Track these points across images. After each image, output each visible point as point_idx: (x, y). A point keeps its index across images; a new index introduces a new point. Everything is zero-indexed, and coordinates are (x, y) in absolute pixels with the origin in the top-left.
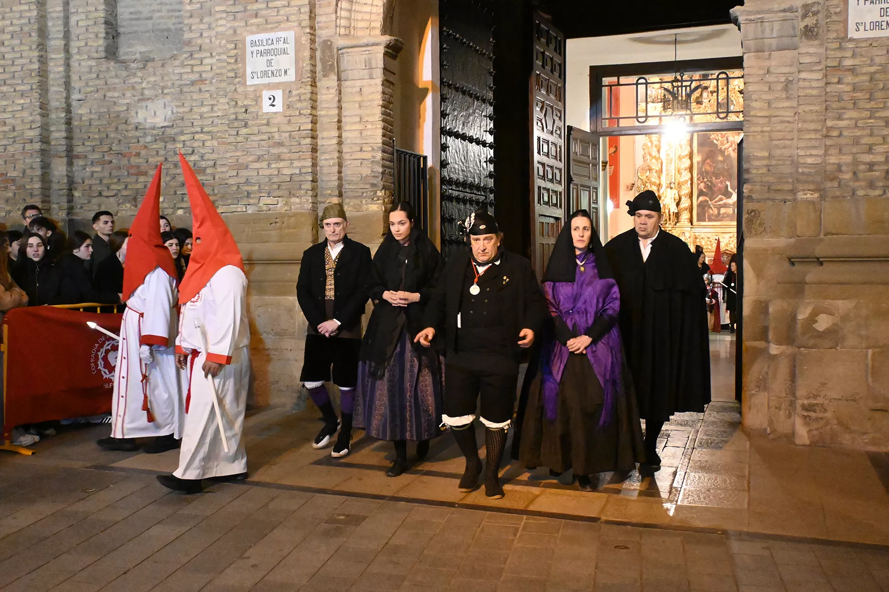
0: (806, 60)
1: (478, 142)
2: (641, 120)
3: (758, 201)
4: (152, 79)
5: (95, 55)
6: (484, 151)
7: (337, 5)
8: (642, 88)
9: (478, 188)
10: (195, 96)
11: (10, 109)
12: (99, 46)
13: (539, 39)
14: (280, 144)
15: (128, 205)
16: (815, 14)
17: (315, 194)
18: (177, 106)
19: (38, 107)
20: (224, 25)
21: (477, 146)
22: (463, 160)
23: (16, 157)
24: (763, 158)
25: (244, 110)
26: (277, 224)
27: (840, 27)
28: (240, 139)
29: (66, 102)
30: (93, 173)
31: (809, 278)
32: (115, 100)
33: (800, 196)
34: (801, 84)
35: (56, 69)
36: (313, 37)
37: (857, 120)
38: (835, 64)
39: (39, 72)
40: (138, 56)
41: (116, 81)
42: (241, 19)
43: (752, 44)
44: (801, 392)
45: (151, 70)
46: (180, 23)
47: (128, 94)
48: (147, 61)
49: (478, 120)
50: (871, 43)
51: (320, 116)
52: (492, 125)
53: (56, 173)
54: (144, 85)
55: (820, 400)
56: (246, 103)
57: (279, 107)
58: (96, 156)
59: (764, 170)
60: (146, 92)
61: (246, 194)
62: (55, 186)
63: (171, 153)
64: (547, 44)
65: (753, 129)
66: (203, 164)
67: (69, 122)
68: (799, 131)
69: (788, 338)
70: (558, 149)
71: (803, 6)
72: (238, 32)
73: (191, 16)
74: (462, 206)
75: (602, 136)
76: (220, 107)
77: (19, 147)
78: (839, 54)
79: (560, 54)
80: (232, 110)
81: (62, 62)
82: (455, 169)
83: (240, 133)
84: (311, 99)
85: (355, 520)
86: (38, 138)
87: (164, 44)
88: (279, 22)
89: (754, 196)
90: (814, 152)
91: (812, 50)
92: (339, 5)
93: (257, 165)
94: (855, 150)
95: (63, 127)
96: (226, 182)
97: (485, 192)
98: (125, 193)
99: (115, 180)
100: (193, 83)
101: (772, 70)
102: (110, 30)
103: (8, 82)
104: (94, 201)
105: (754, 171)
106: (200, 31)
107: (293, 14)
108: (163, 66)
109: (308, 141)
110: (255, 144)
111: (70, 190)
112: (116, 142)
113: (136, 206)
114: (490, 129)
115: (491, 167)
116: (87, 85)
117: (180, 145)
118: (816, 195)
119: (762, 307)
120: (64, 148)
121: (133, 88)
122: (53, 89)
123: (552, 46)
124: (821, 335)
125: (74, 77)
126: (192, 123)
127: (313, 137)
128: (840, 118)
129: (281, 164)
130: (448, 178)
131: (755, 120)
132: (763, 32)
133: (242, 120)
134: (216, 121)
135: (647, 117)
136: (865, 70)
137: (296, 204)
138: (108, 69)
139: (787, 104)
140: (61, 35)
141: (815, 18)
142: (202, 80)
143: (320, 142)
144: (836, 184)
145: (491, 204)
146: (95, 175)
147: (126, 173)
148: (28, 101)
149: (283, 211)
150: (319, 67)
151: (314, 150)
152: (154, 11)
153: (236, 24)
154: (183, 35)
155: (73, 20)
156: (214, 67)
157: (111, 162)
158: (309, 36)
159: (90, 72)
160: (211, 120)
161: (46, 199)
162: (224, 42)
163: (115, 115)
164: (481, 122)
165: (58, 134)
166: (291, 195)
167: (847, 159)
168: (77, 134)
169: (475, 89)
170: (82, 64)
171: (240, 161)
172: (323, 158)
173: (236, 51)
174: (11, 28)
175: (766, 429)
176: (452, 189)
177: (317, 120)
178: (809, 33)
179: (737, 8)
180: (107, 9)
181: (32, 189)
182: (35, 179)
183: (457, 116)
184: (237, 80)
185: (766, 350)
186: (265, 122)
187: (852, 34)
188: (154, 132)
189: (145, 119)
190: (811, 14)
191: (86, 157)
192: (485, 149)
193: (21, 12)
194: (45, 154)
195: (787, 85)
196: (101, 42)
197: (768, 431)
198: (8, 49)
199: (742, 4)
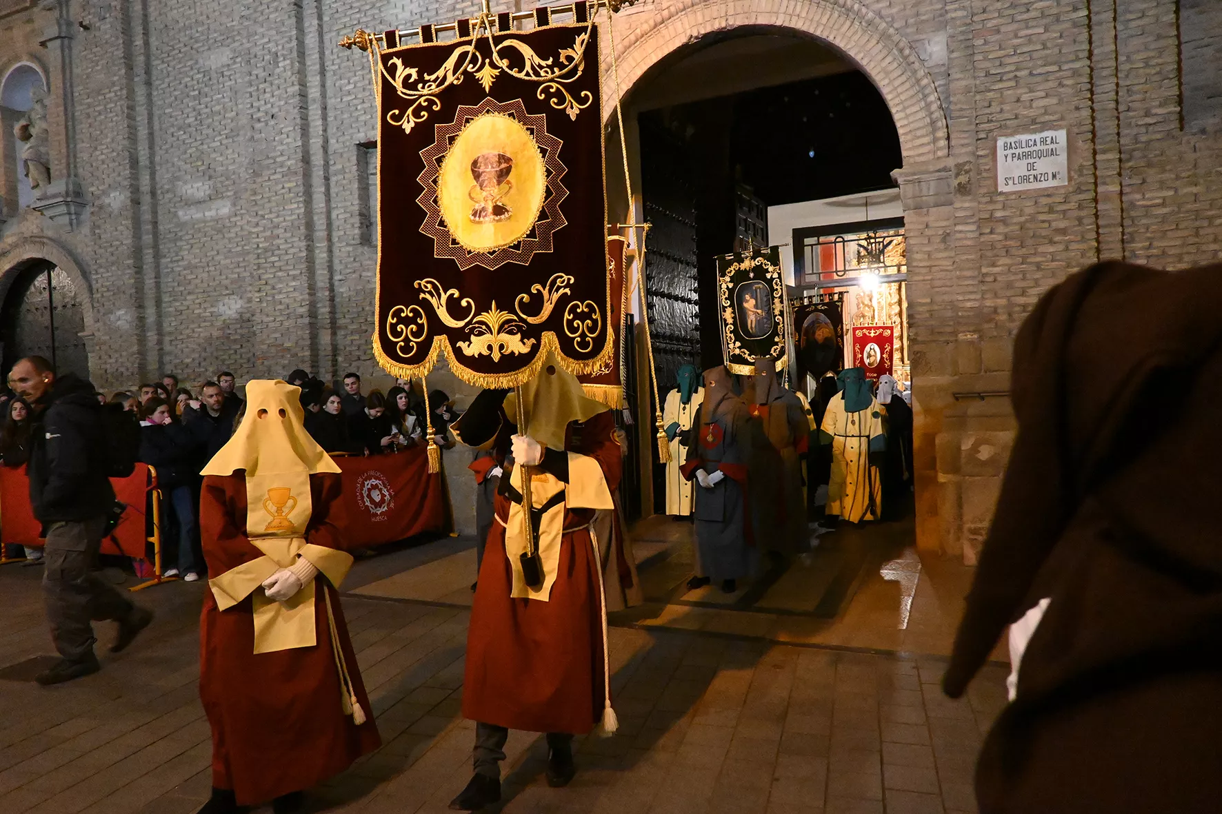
0: (960, 214)
1: (683, 300)
2: (840, 274)
3: (924, 342)
5: (353, 242)
6: (689, 308)
8: (839, 246)
9: (685, 340)
11: (285, 291)
12: (355, 234)
13: (741, 208)
16: (967, 172)
19: (307, 287)
21: (682, 303)
22: (670, 316)
23: (291, 330)
24: (924, 304)
27: (989, 182)
29: (329, 283)
30: (352, 341)
31: (971, 412)
32: (368, 279)
33: (961, 337)
34: (958, 236)
35: (321, 256)
37: (1010, 266)
38: (987, 216)
39: (307, 258)
41: (370, 263)
43: (910, 202)
44: (967, 517)
49: (683, 281)
50: (1019, 194)
52: (696, 285)
53: (322, 342)
58: (354, 327)
59: (927, 315)
62: (322, 353)
64: (749, 211)
67: (332, 299)
68: (958, 278)
69: (955, 469)
71: (956, 165)
74: (670, 357)
75: (806, 289)
77: (292, 321)
78: (991, 207)
79: (762, 220)
81: (325, 249)
82: (661, 324)
86: (307, 314)
89: (919, 338)
90: (972, 297)
91: (967, 205)
94: (1009, 293)
95: (328, 303)
97: (691, 343)
101: (931, 225)
102: (363, 221)
103: (283, 268)
104: (354, 364)
105: (918, 316)
111: (335, 356)
114: (695, 288)
115: (697, 322)
116: (346, 267)
118: (976, 336)
119: (930, 439)
120: (329, 321)
122: (319, 272)
123: (754, 214)
124: (984, 464)
125: (336, 261)
128: (994, 265)
130: (655, 333)
131: (917, 270)
132: (921, 190)
135: (845, 271)
136: (1015, 220)
138: (362, 252)
139: (945, 254)
140: (325, 227)
141: (968, 176)
144: (992, 325)
145: (698, 354)
146: (354, 343)
148: (299, 283)
155: (334, 216)
159: (349, 256)
161: (315, 363)
163: (369, 291)
164: (686, 282)
165: (324, 310)
167: (1002, 302)
168: (339, 309)
169: (678, 254)
170: (342, 251)
174: (284, 224)
175: (936, 551)
176: (659, 342)
178: (962, 189)
179: (897, 170)
180: (360, 203)
181: (304, 356)
182: (306, 348)
185: (936, 477)
187: (1002, 188)
190: (963, 172)
191: (346, 327)
192: (690, 306)
193: (291, 210)
194: (314, 328)
195: (945, 237)
196: (357, 231)
197: (940, 554)
198: (283, 241)
199: (901, 167)
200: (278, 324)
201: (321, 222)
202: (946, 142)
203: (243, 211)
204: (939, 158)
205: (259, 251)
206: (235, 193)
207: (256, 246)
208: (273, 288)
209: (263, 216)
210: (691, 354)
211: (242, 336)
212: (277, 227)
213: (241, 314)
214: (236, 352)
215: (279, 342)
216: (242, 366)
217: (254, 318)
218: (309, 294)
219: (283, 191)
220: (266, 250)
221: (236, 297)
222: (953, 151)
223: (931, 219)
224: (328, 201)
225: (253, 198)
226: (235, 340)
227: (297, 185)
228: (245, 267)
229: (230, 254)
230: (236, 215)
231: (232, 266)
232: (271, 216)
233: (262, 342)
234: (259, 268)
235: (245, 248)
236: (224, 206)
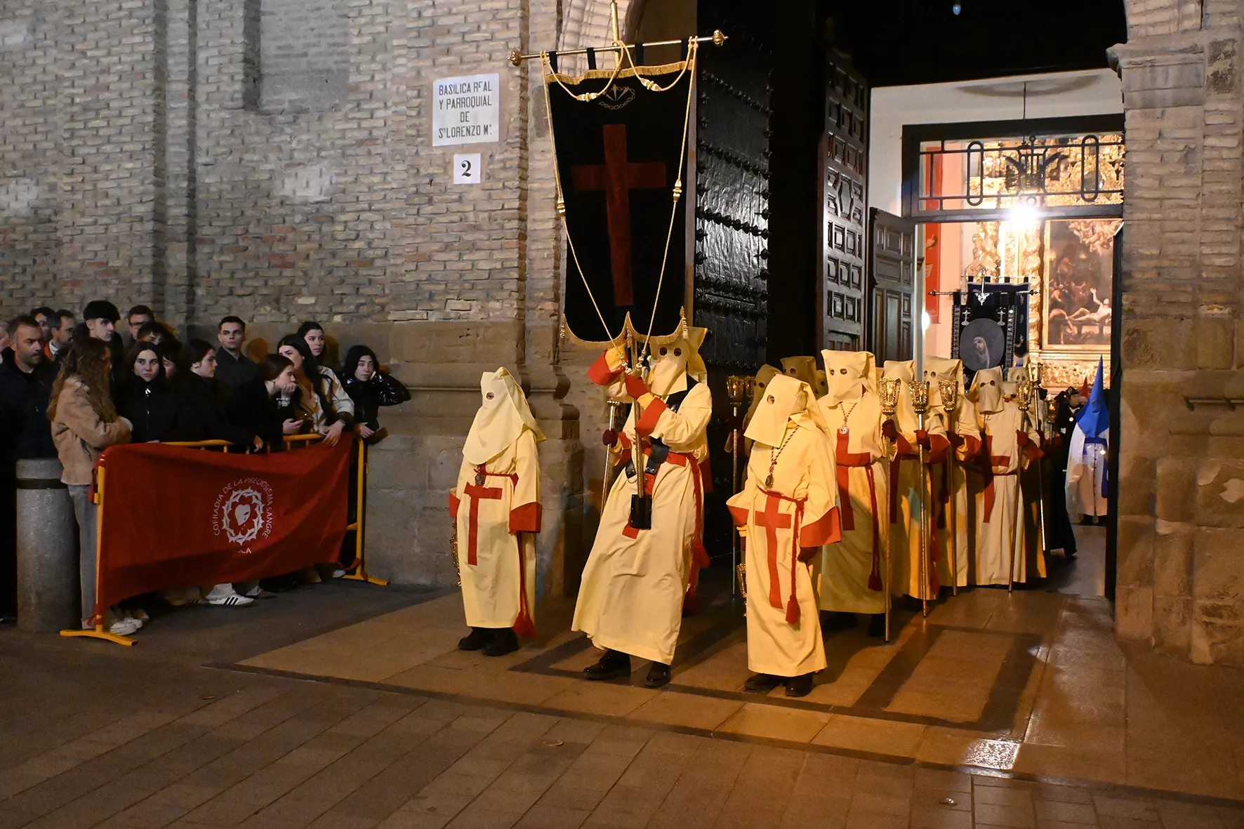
0: (1213, 120)
1: (747, 228)
2: (973, 201)
3: (1144, 317)
4: (304, 137)
5: (231, 104)
6: (754, 241)
7: (558, 38)
8: (975, 157)
9: (745, 291)
10: (362, 161)
11: (114, 176)
12: (235, 92)
13: (833, 86)
14: (476, 228)
15: (268, 308)
16: (1228, 56)
17: (522, 298)
18: (337, 175)
19: (152, 172)
20: (403, 66)
21: (745, 234)
22: (726, 254)
23: (122, 240)
24: (1151, 257)
25: (427, 180)
26: (469, 337)
28: (421, 220)
29: (189, 167)
30: (221, 263)
31: (1215, 427)
32: (253, 164)
33: (1204, 311)
34: (1207, 154)
35: (177, 122)
36: (525, 82)
39: (154, 126)
40: (286, 105)
41: (257, 139)
42: (428, 57)
43: (1137, 97)
44: (1201, 587)
45: (303, 125)
46: (344, 62)
47: (272, 157)
48: (299, 113)
49: (748, 199)
51: (531, 190)
52: (766, 206)
53: (172, 263)
54: (294, 145)
55: (1228, 601)
56: (431, 171)
57: (476, 177)
58: (227, 240)
59: (1152, 274)
60: (296, 155)
61: (427, 295)
62: (171, 280)
63: (327, 238)
64: (845, 94)
65: (1137, 216)
66: (370, 254)
67: (192, 194)
68: (1205, 219)
69: (1184, 513)
70: (858, 240)
71: (1211, 44)
72: (423, 73)
73: (360, 52)
74: (723, 318)
75: (919, 222)
76: (396, 176)
77: (124, 226)
79: (862, 108)
80: (412, 181)
81: (185, 113)
82: (714, 264)
83: (421, 212)
84: (519, 167)
85: (571, 751)
86: (150, 216)
87: (322, 90)
88: (479, 62)
89: (1138, 310)
90: (1224, 250)
91: (1223, 106)
92: (561, 39)
93: (443, 256)
95: (185, 201)
96: (400, 278)
97: (754, 298)
98: (264, 291)
99: (251, 274)
100: (360, 143)
101: (1166, 133)
102: (250, 71)
103: (114, 139)
104: (223, 301)
105: (1138, 275)
106: (371, 73)
107: (498, 51)
108: (320, 119)
109: (515, 224)
110: (442, 228)
111: (191, 286)
112: (255, 222)
113: (279, 310)
114: (764, 211)
115: (764, 264)
116: (218, 144)
117: (340, 228)
118: (1227, 311)
119: (1146, 467)
120: (185, 228)
121: (280, 149)
122: (172, 149)
123: (851, 98)
124: (1232, 509)
125: (201, 133)
126: (358, 198)
127: (522, 219)
129: (477, 256)
130: (704, 278)
131: (1141, 203)
132: (1154, 79)
133: (426, 195)
134: (390, 195)
135: (982, 196)
137: (495, 310)
138: (246, 122)
139: (1184, 182)
140: (186, 77)
141: (1229, 61)
142: (371, 140)
143: (530, 226)
145: (761, 315)
146: (225, 266)
147: (267, 265)
148: (138, 165)
149: (478, 318)
150: (531, 123)
151: (522, 236)
152: (309, 45)
153: (421, 64)
154: (348, 78)
155: (202, 56)
156: (389, 122)
157: (246, 249)
158: (519, 81)
159: (222, 127)
160: (383, 193)
161: (159, 297)
162: (403, 87)
163: (254, 185)
164: (751, 201)
165: (177, 210)
166: (489, 297)
168: (202, 211)
169: (744, 155)
170: (212, 117)
171: (421, 250)
172: (534, 247)
173: (419, 100)
174: (119, 67)
175: (1148, 641)
176: (709, 293)
177: (526, 196)
178: (1220, 82)
179: (1118, 46)
180: (246, 41)
181: (140, 284)
182: (145, 271)
183: (718, 192)
184: (419, 140)
185: (1151, 528)
186: (455, 197)
188: (306, 209)
189: (294, 192)
190: (1222, 56)
191: (213, 242)
192: (756, 238)
193: (133, 45)
194: (160, 237)
195: (1188, 153)
196: (238, 86)
197: (1153, 642)
198: (115, 95)
199: (1124, 41)
200: (101, 230)
201: (181, 67)
202: (1199, 7)
203: (48, 42)
204: (1185, 31)
205: (75, 109)
206: (36, 12)
207: (69, 101)
208: (95, 170)
209: (84, 53)
210: (754, 316)
211: (36, 245)
212: (107, 71)
213: (36, 210)
214: (24, 271)
215: (101, 258)
216: (33, 295)
217: (59, 218)
218: (157, 184)
219: (121, 14)
220: (86, 109)
221: (28, 181)
222: (1209, 22)
223: (1166, 125)
224: (193, 35)
225: (67, 22)
226: (26, 251)
227: (144, 7)
228: (47, 133)
229: (21, 111)
230: (35, 48)
231: (25, 130)
232: (96, 53)
233: (73, 258)
234: (72, 137)
235: (50, 102)
236: (16, 32)
